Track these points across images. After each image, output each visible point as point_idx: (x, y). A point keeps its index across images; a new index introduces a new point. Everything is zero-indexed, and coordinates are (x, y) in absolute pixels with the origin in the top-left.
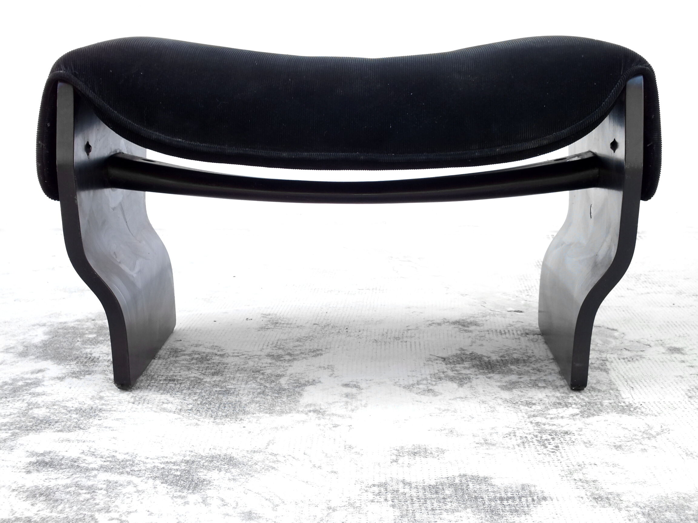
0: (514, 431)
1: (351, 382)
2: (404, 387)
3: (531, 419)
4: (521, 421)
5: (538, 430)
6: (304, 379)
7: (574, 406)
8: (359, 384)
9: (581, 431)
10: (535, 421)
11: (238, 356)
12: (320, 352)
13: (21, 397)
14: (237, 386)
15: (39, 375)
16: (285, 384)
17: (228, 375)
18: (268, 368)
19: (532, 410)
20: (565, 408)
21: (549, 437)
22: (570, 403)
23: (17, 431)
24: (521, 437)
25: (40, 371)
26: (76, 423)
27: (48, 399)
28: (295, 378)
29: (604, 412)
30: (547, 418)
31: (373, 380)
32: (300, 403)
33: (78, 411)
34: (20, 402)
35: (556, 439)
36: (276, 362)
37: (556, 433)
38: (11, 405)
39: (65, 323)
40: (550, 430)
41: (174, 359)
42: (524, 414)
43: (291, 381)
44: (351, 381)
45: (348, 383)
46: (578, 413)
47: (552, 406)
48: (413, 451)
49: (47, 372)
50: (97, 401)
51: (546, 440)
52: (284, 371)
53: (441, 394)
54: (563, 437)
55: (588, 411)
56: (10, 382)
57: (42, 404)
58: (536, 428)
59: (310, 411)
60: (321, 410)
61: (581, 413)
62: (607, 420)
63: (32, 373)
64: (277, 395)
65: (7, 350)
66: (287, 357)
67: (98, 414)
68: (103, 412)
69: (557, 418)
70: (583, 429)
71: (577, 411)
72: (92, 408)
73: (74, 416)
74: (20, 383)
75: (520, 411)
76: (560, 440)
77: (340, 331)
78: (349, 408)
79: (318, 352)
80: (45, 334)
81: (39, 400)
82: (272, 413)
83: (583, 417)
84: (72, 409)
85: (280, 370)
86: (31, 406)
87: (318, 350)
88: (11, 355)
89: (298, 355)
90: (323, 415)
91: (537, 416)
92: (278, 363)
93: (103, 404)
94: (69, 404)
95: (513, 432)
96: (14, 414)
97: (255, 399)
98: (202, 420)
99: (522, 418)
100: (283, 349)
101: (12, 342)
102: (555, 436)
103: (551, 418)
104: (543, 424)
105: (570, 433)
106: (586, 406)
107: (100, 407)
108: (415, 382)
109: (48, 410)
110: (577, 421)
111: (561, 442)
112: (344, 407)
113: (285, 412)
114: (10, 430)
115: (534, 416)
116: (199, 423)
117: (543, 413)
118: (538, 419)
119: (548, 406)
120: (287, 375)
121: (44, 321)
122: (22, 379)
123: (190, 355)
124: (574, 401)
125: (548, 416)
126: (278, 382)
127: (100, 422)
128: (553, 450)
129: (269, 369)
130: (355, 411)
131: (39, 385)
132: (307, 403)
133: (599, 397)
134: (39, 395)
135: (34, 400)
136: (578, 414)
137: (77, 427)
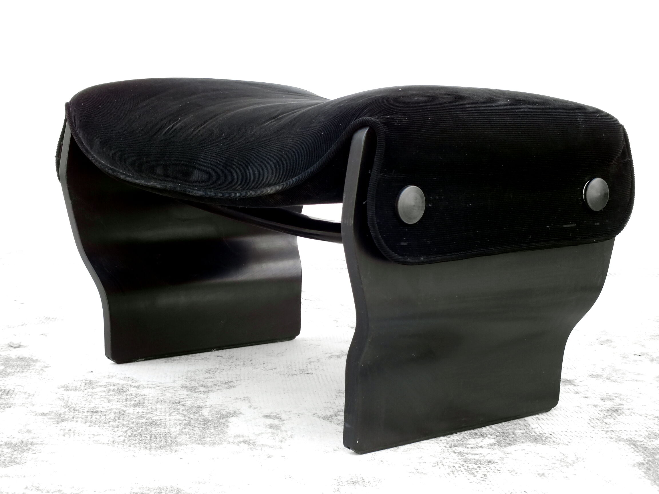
1: (271, 413)
2: (324, 418)
3: (453, 449)
4: (444, 450)
5: (463, 459)
6: (225, 411)
7: (489, 436)
8: (279, 415)
9: (503, 459)
10: (457, 450)
11: (154, 387)
12: (232, 384)
14: (162, 418)
16: (208, 415)
17: (150, 407)
18: (187, 399)
19: (451, 440)
20: (482, 438)
21: (475, 466)
22: (485, 433)
24: (449, 466)
26: (11, 457)
28: (216, 410)
29: (518, 442)
30: (468, 448)
31: (292, 411)
32: (228, 433)
33: (9, 445)
35: (482, 467)
36: (193, 394)
37: (481, 462)
40: (474, 459)
41: (90, 390)
42: (445, 444)
43: (213, 412)
44: (270, 412)
45: (269, 414)
46: (495, 443)
47: (469, 436)
48: (351, 480)
50: (26, 435)
51: (473, 469)
52: (203, 402)
54: (488, 466)
55: (504, 440)
58: (460, 457)
59: (240, 442)
60: (250, 441)
61: (498, 443)
62: (524, 450)
64: (203, 426)
66: (202, 389)
67: (31, 447)
68: (35, 445)
69: (477, 447)
70: (504, 458)
71: (493, 441)
72: (22, 442)
73: (6, 450)
75: (440, 441)
76: (486, 469)
77: (245, 363)
78: (278, 439)
79: (230, 384)
82: (204, 444)
83: (501, 447)
85: (199, 401)
87: (230, 382)
89: (211, 387)
90: (254, 446)
91: (457, 446)
92: (195, 395)
93: (33, 438)
95: (440, 461)
97: (184, 430)
98: (137, 451)
99: (444, 448)
100: (195, 381)
102: (480, 465)
103: (472, 448)
104: (466, 454)
105: (493, 462)
106: (500, 435)
107: (30, 441)
108: (333, 414)
110: (497, 451)
111: (487, 471)
112: (272, 438)
113: (217, 443)
116: (136, 454)
117: (462, 443)
118: (460, 449)
119: (466, 436)
120: (207, 407)
123: (105, 386)
124: (488, 432)
125: (468, 446)
126: (200, 413)
127: (35, 456)
128: (482, 479)
129: (187, 401)
130: (283, 442)
132: (235, 435)
133: (511, 427)
136: (495, 444)
137: (13, 462)
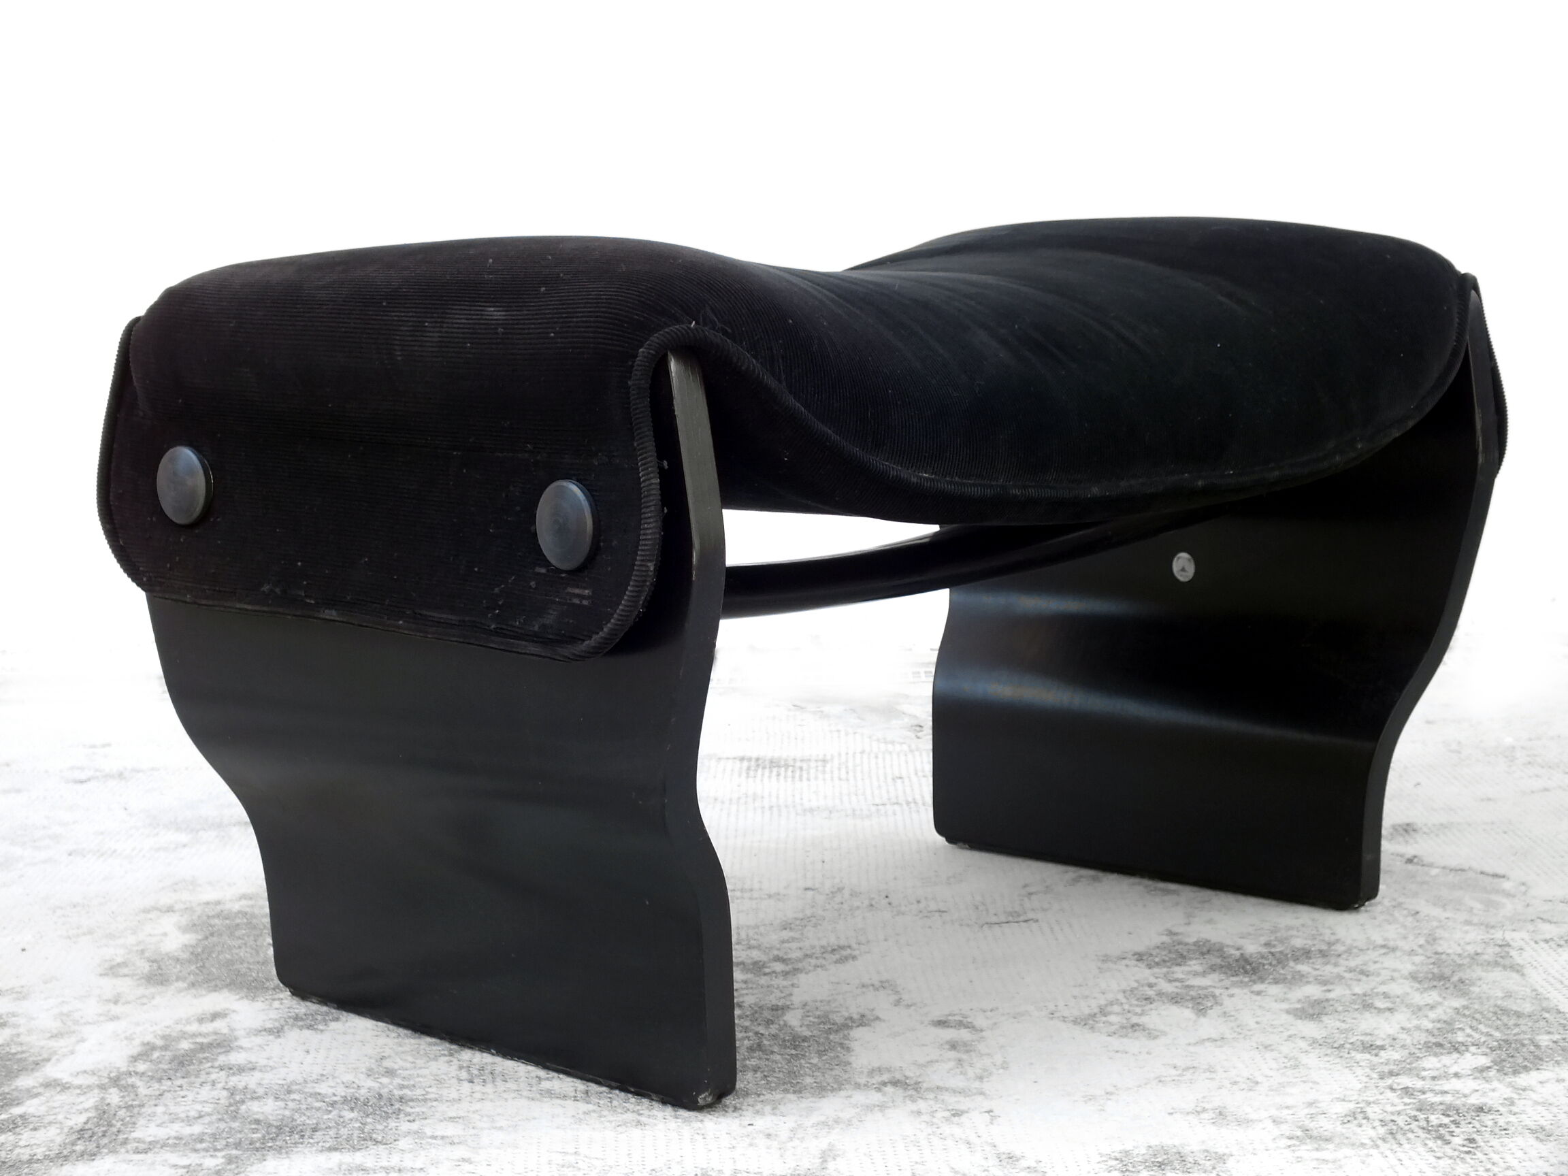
0: (1362, 1108)
1: (950, 1015)
2: (1075, 1022)
3: (1389, 1081)
4: (1367, 1085)
5: (1414, 1104)
6: (839, 1014)
7: (1473, 1049)
8: (969, 1020)
9: (1512, 1103)
10: (1398, 1084)
12: (849, 951)
13: (203, 1078)
15: (220, 1025)
16: (801, 1026)
18: (745, 992)
19: (1381, 1061)
20: (1455, 1055)
21: (1446, 1120)
22: (1462, 1043)
23: (234, 1152)
24: (1381, 1121)
25: (215, 1016)
26: (361, 1129)
27: (272, 1079)
28: (818, 1013)
29: (1547, 1062)
30: (1423, 1078)
31: (997, 1008)
32: (854, 1065)
33: (352, 1102)
34: (207, 1087)
35: (1462, 1122)
36: (758, 978)
37: (1457, 1110)
38: (191, 1096)
39: (218, 903)
40: (1441, 1104)
42: (1368, 1070)
43: (811, 1019)
44: (948, 1013)
45: (943, 1019)
46: (1488, 1065)
47: (1423, 1050)
48: (1153, 1160)
49: (233, 1016)
50: (385, 1080)
51: (1440, 1125)
52: (784, 998)
53: (1164, 1033)
54: (1477, 1118)
55: (1510, 1059)
56: (160, 1043)
57: (261, 1091)
58: (1407, 1100)
59: (884, 1084)
60: (908, 1081)
61: (1495, 1064)
62: (1562, 1080)
63: (201, 1020)
64: (793, 1052)
65: (113, 970)
66: (779, 967)
67: (401, 1108)
68: (411, 1104)
69: (1446, 1076)
70: (1516, 1101)
71: (1484, 1061)
72: (380, 1096)
73: (348, 1115)
74: (185, 1045)
75: (1355, 1064)
76: (1471, 1125)
77: (873, 903)
78: (971, 1072)
79: (844, 953)
80: (185, 930)
81: (250, 1080)
82: (800, 1092)
83: (1505, 1074)
84: (335, 1099)
85: (774, 995)
86: (237, 1097)
87: (842, 948)
88: (128, 981)
89: (800, 960)
90: (916, 1090)
91: (1398, 1075)
92: (763, 980)
93: (402, 1087)
94: (323, 1088)
95: (1359, 1110)
96: (209, 1115)
97: (748, 1062)
98: (646, 1112)
99: (1367, 1079)
100: (758, 947)
101: (116, 953)
102: (1456, 1117)
103: (1434, 1078)
104: (1419, 1091)
105: (1490, 1111)
106: (1500, 1047)
107: (397, 1093)
108: (1096, 1010)
109: (281, 1104)
110: (1495, 1084)
111: (1475, 1130)
112: (958, 1071)
113: (829, 1088)
114: (216, 1150)
115: (1391, 1074)
116: (643, 1119)
117: (1408, 1066)
118: (1405, 1081)
119: (1416, 1051)
120: (796, 1006)
121: (166, 899)
122: (184, 1035)
124: (1470, 1039)
125: (1424, 1074)
126: (782, 1023)
127: (415, 1126)
128: (1466, 1149)
129: (747, 994)
130: (985, 1080)
131: (232, 1049)
132: (870, 1067)
133: (1524, 1028)
134: (241, 1070)
135: (237, 1081)
136: (1489, 1067)
137: (368, 1139)
